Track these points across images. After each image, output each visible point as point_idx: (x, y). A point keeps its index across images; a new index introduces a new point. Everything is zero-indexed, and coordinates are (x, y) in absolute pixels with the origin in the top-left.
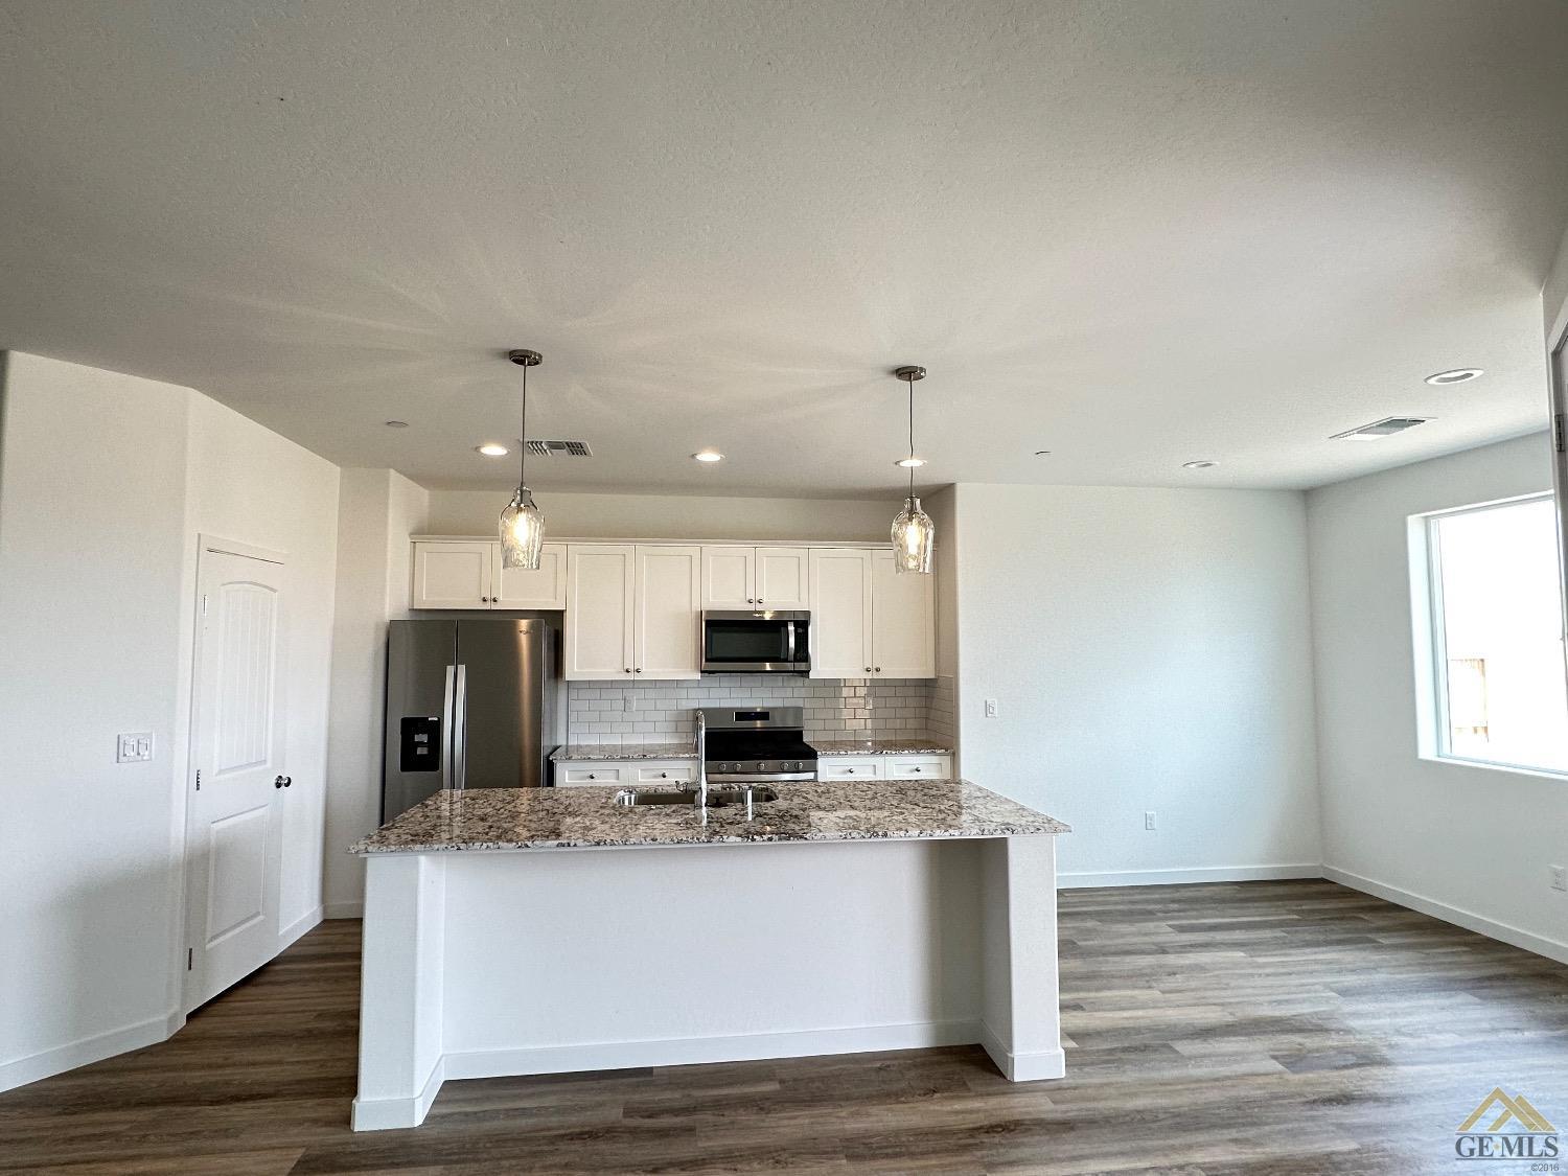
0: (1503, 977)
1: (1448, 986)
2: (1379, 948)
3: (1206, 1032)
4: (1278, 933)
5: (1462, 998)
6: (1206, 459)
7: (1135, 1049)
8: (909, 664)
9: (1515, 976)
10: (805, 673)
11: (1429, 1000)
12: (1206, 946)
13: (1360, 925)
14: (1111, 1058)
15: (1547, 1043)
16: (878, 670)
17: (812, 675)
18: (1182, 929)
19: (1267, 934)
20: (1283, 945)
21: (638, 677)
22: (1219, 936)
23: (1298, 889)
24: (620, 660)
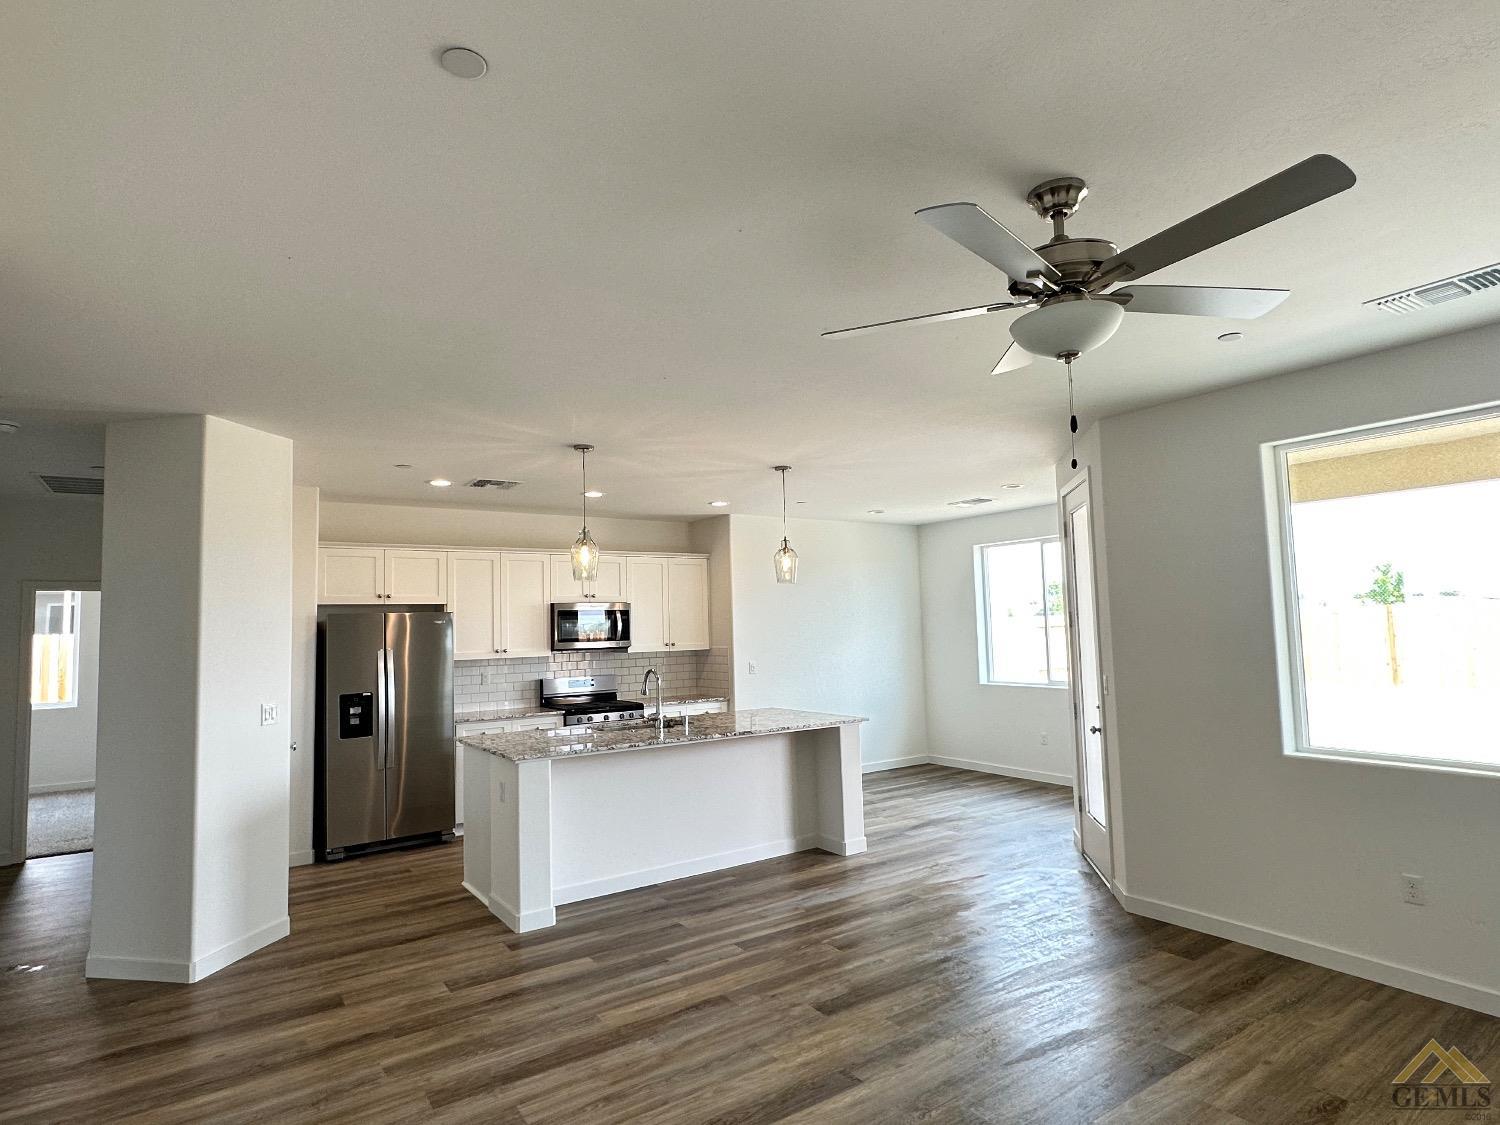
0: (1026, 791)
1: (1004, 797)
2: (971, 788)
3: (915, 827)
4: (921, 788)
5: (1012, 800)
6: (880, 509)
7: (890, 837)
8: (690, 640)
9: (1029, 790)
10: (625, 649)
11: (1000, 803)
12: (891, 798)
13: (957, 780)
14: (880, 842)
15: (1049, 809)
16: (673, 645)
17: (630, 650)
18: (875, 793)
19: (918, 789)
20: (926, 793)
21: (504, 656)
22: (895, 793)
23: (919, 769)
24: (490, 642)
